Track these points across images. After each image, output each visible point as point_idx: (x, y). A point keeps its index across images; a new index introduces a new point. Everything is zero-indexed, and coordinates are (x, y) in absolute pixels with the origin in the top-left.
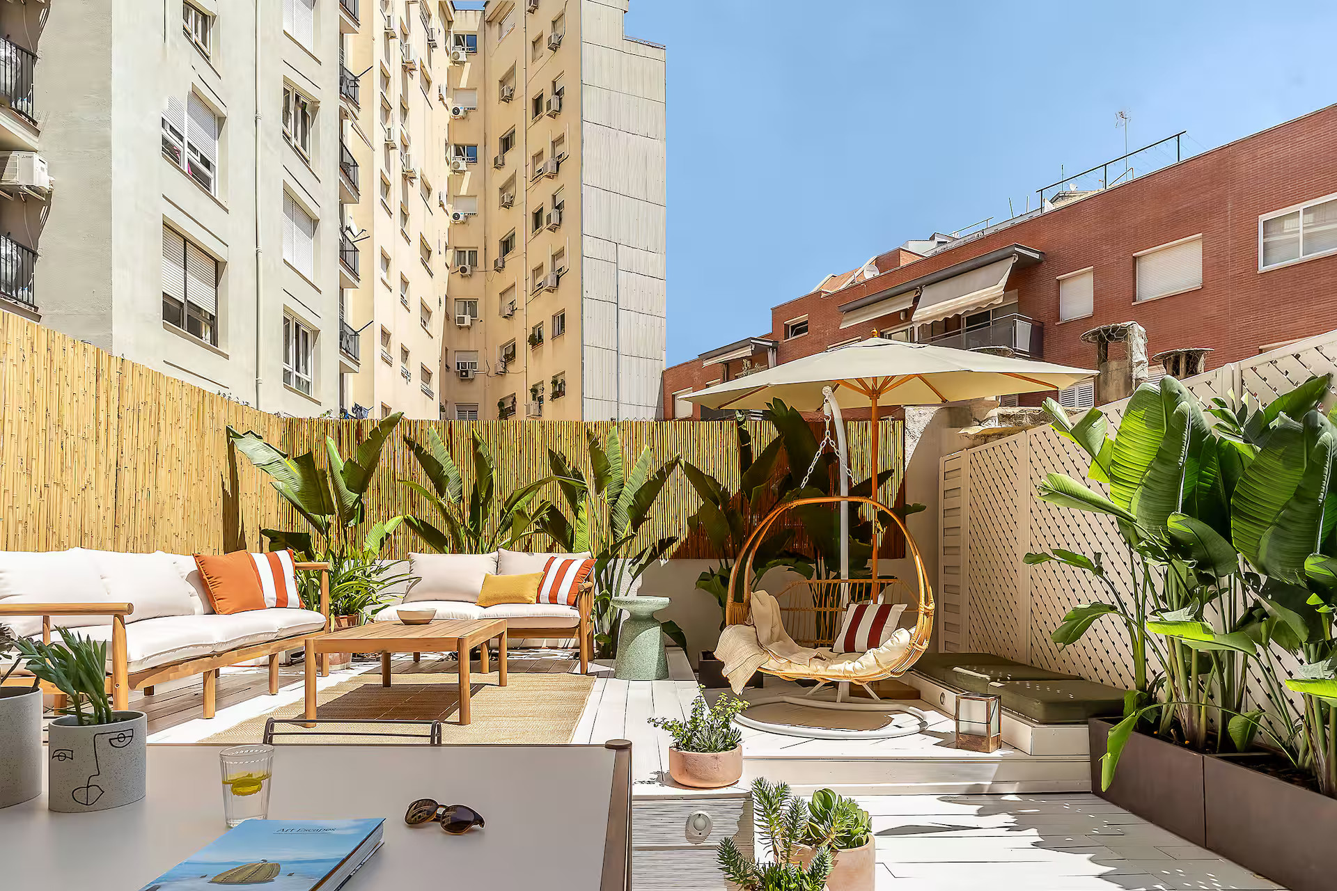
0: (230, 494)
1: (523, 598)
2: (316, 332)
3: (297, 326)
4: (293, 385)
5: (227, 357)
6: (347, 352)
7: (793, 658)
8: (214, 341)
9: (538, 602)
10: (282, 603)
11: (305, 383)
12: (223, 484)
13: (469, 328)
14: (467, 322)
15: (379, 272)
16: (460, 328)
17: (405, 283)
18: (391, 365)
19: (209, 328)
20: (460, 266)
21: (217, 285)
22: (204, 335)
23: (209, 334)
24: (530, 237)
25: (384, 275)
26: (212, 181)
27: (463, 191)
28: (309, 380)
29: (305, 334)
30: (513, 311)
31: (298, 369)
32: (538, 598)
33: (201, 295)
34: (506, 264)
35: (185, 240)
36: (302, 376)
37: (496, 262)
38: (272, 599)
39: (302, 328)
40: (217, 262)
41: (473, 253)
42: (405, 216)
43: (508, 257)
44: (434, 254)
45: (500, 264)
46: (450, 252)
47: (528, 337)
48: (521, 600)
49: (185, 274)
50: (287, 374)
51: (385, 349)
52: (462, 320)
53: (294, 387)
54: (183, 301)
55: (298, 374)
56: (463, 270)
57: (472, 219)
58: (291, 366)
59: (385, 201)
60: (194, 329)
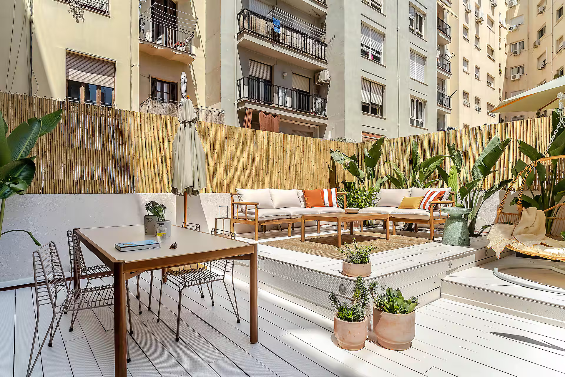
0: (332, 170)
1: (412, 207)
2: (426, 102)
3: (417, 101)
4: (415, 125)
5: (386, 119)
6: (445, 106)
7: (525, 243)
8: (382, 115)
9: (419, 208)
10: (331, 205)
11: (421, 123)
12: (329, 167)
13: (519, 80)
14: (518, 76)
15: (462, 67)
16: (514, 81)
17: (477, 69)
18: (469, 107)
19: (380, 110)
20: (514, 51)
21: (382, 94)
22: (378, 113)
23: (380, 112)
24: (555, 23)
25: (466, 69)
26: (381, 58)
27: (516, 15)
28: (423, 121)
29: (421, 104)
30: (545, 65)
31: (417, 118)
32: (419, 206)
33: (377, 99)
34: (541, 43)
35: (371, 82)
36: (420, 120)
37: (535, 43)
38: (328, 204)
39: (419, 101)
40: (382, 86)
41: (521, 44)
42: (477, 39)
43: (541, 39)
44: (496, 51)
45: (537, 44)
46: (508, 46)
47: (554, 76)
48: (412, 208)
49: (371, 94)
50: (412, 121)
51: (466, 101)
52: (515, 77)
53: (416, 125)
54: (370, 103)
55: (417, 120)
56: (515, 53)
57: (521, 27)
58: (414, 118)
59: (466, 37)
60: (374, 112)
